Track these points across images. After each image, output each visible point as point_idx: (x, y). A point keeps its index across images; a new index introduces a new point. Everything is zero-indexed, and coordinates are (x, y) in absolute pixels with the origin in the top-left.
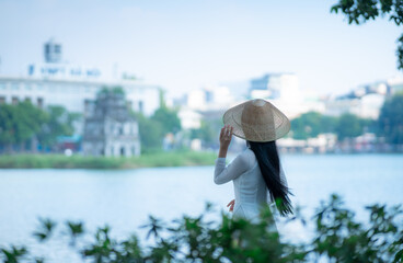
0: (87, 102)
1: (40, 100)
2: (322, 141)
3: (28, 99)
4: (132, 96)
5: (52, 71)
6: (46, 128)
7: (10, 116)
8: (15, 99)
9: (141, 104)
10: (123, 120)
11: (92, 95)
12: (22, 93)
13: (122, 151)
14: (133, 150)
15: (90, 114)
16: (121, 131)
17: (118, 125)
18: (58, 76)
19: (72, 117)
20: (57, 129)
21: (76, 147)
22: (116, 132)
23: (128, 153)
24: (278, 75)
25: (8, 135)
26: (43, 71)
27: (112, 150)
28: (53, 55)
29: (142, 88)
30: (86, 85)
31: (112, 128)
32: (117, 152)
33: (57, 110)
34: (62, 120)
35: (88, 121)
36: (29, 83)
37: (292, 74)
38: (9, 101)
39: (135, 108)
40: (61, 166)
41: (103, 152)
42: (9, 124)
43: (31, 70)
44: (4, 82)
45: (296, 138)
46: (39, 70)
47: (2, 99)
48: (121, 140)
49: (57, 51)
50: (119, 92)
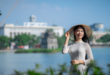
0: (43, 33)
1: (29, 33)
3: (26, 33)
4: (56, 31)
5: (33, 25)
6: (31, 41)
7: (21, 38)
8: (22, 33)
9: (58, 34)
10: (52, 38)
11: (44, 31)
12: (24, 31)
13: (53, 47)
14: (56, 47)
15: (43, 37)
16: (52, 42)
17: (51, 39)
18: (34, 26)
19: (38, 38)
20: (34, 41)
21: (40, 46)
22: (51, 41)
23: (54, 48)
25: (20, 43)
26: (30, 25)
27: (50, 47)
28: (33, 20)
29: (58, 29)
30: (42, 28)
31: (50, 41)
32: (51, 48)
33: (34, 36)
34: (35, 39)
35: (43, 39)
36: (26, 28)
38: (20, 34)
39: (56, 35)
40: (35, 52)
41: (47, 47)
42: (21, 40)
43: (26, 24)
44: (18, 28)
45: (103, 42)
46: (29, 24)
47: (18, 33)
48: (52, 44)
49: (34, 19)
50: (51, 30)
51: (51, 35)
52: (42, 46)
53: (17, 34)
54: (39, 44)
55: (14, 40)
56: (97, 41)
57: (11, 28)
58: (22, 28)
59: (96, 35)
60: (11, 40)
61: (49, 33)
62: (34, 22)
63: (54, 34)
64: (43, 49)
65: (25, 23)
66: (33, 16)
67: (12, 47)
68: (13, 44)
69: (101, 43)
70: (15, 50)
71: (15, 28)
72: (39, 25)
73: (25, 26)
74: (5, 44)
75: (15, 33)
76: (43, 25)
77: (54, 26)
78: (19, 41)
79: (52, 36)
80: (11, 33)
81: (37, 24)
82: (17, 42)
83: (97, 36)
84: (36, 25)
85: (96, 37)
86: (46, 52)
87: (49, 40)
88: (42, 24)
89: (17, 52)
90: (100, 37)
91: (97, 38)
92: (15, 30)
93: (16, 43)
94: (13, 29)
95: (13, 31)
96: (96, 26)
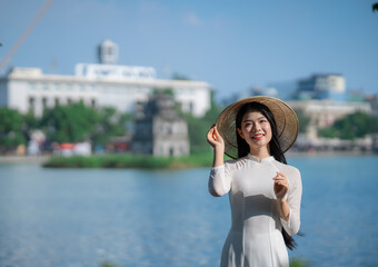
0: (139, 103)
1: (93, 102)
2: (368, 141)
3: (81, 102)
4: (183, 97)
5: (105, 73)
6: (99, 129)
7: (64, 116)
8: (69, 101)
9: (191, 105)
10: (171, 121)
11: (142, 96)
12: (76, 94)
13: (171, 151)
14: (181, 150)
15: (140, 115)
16: (170, 132)
17: (166, 125)
18: (111, 78)
19: (124, 118)
20: (109, 128)
21: (128, 147)
22: (165, 131)
23: (177, 153)
24: (325, 76)
25: (63, 134)
26: (96, 72)
27: (162, 149)
28: (107, 57)
29: (192, 90)
30: (138, 86)
31: (161, 129)
32: (166, 152)
33: (110, 111)
34: (114, 120)
35: (138, 122)
36: (82, 84)
37: (339, 75)
38: (63, 102)
39: (185, 108)
40: (111, 165)
41: (151, 152)
42: (63, 124)
43: (85, 71)
44: (57, 83)
45: (342, 138)
46: (93, 72)
47: (57, 101)
48: (170, 140)
49: (110, 53)
50: (169, 92)
51: (167, 108)
52: (137, 146)
53: (51, 104)
54: (126, 138)
55: (41, 124)
56: (322, 134)
57: (32, 82)
58: (70, 84)
59: (319, 114)
60: (31, 123)
61: (162, 103)
62: (111, 63)
63: (178, 105)
64: (139, 157)
65: (79, 67)
66: (108, 44)
67: (34, 147)
68: (38, 136)
69: (335, 142)
70: (46, 158)
71: (45, 82)
72: (128, 74)
73: (79, 76)
74: (12, 135)
75: (44, 100)
76: (141, 75)
77: (177, 77)
78: (57, 126)
79: (171, 114)
80: (32, 100)
81: (121, 69)
82: (51, 129)
83: (322, 118)
84: (118, 74)
85: (317, 122)
86: (147, 165)
87: (159, 126)
88: (136, 70)
89: (49, 166)
90: (331, 119)
91: (322, 124)
92: (46, 89)
93: (48, 135)
94: (40, 86)
95: (38, 92)
96: (321, 84)
